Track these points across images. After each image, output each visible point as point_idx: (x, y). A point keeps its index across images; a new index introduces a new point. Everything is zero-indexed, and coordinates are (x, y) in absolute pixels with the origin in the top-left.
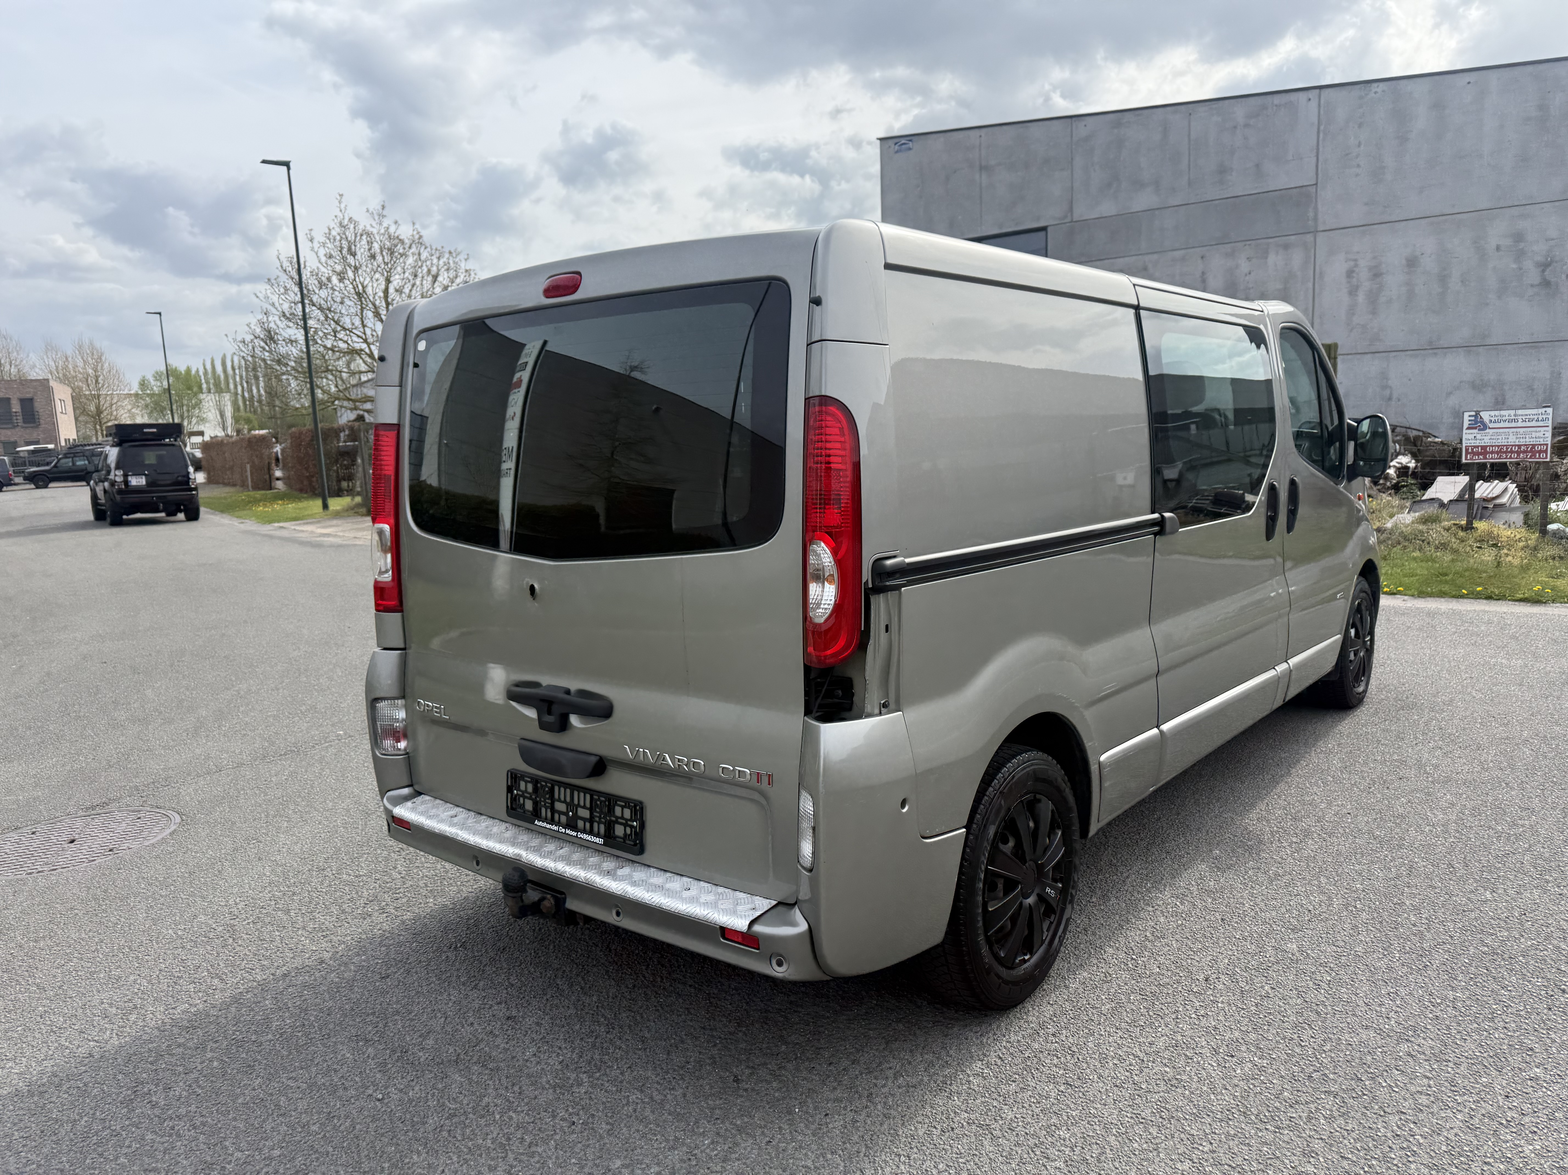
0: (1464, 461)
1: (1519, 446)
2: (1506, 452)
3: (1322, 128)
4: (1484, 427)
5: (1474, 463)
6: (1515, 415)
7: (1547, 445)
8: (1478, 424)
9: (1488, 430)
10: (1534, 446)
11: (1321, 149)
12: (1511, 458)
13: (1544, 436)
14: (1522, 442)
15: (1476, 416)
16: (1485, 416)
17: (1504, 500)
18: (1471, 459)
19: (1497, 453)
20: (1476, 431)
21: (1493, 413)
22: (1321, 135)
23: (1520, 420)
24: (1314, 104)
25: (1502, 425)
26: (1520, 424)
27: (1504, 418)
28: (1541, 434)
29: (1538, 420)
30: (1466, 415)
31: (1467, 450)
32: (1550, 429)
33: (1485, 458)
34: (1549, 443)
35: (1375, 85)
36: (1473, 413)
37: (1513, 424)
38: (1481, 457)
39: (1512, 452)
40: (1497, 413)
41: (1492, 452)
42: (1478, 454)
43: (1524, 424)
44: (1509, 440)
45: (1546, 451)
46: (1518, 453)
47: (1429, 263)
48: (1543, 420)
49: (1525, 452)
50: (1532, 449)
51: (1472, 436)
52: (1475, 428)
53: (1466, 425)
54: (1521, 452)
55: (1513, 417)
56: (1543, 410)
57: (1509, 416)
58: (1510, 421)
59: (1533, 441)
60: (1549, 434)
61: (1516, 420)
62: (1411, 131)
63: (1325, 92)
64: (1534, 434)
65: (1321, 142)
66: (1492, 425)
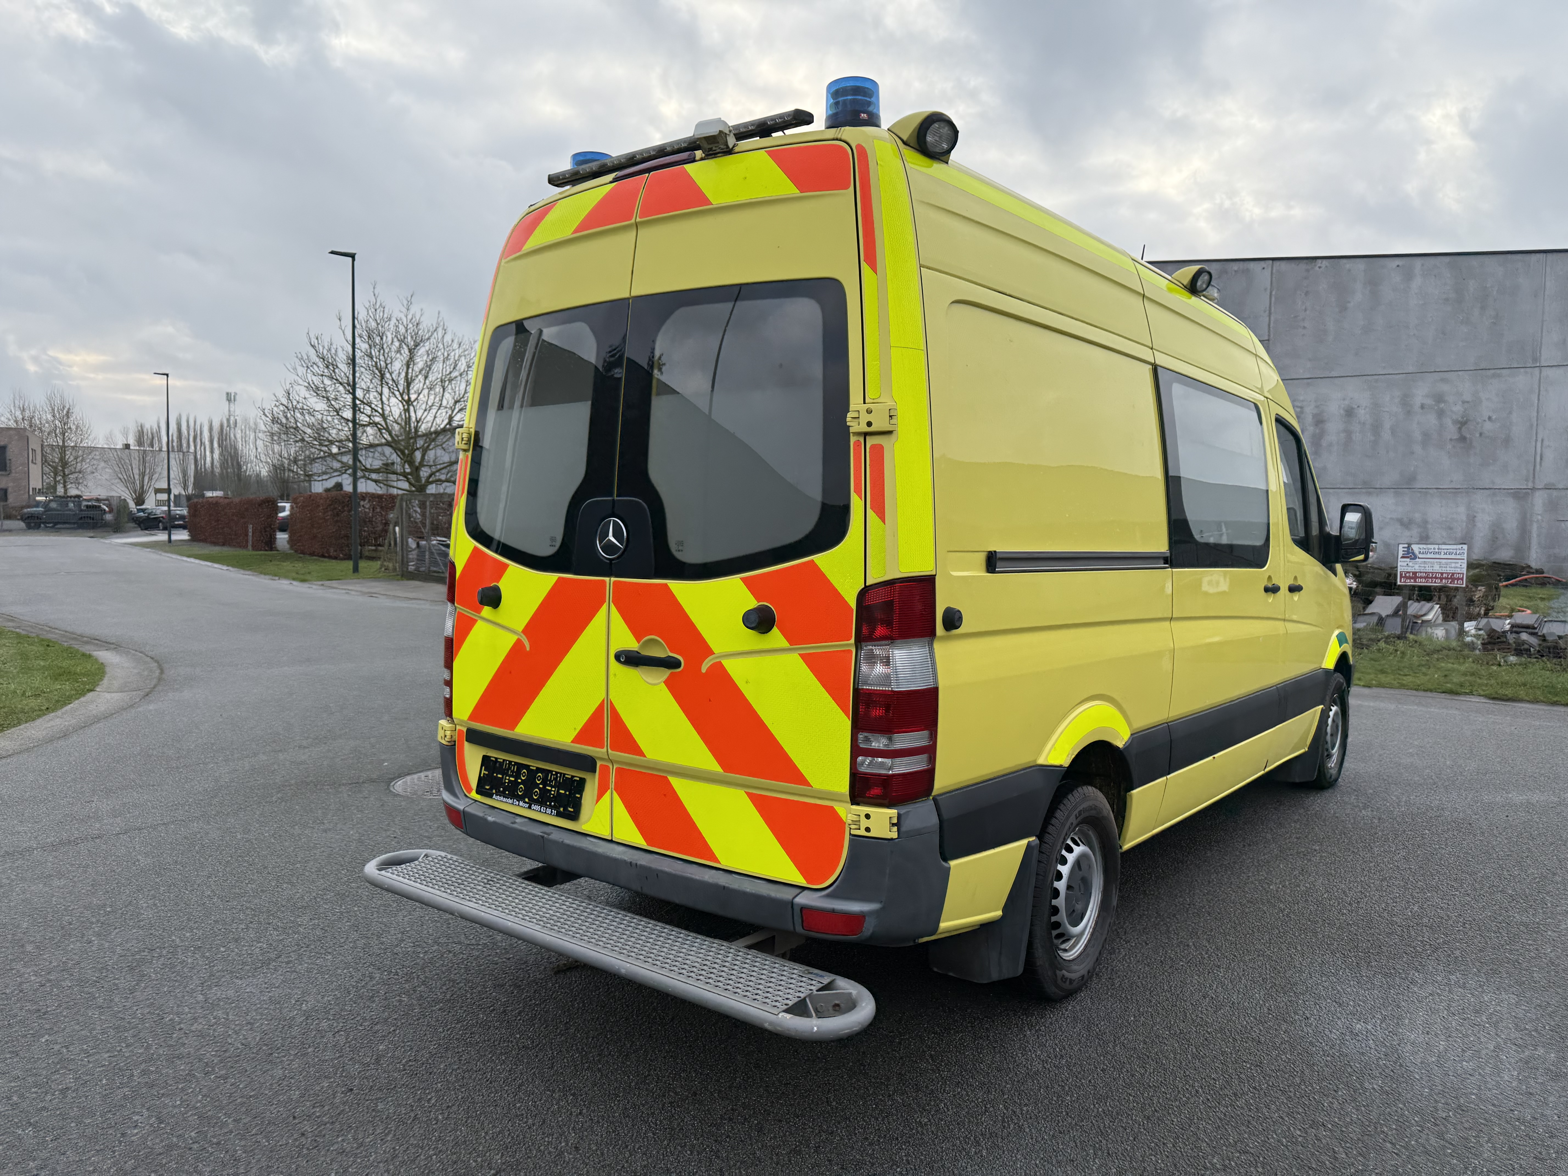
0: (1399, 583)
1: (1442, 574)
2: (1432, 578)
3: (1274, 293)
4: (1415, 557)
5: (1406, 585)
6: (1438, 549)
7: (1463, 574)
8: (1410, 555)
9: (1417, 560)
10: (1453, 574)
11: (1273, 310)
12: (1435, 582)
13: (1460, 567)
14: (1444, 570)
15: (1408, 547)
16: (1416, 548)
17: (1430, 617)
18: (1405, 582)
19: (1425, 578)
20: (1408, 560)
21: (1421, 546)
22: (1273, 299)
23: (1443, 553)
24: (1267, 272)
25: (1429, 556)
26: (1442, 556)
27: (1430, 551)
28: (1458, 565)
29: (1456, 554)
30: (1401, 546)
31: (1401, 575)
32: (1465, 561)
33: (1415, 581)
34: (1465, 573)
35: (1319, 261)
36: (1406, 546)
37: (1438, 556)
38: (1412, 581)
39: (1436, 578)
40: (1425, 546)
41: (1421, 577)
42: (1410, 578)
43: (1445, 556)
44: (1434, 568)
45: (1462, 579)
46: (1441, 579)
47: (1363, 414)
48: (1460, 554)
49: (1446, 578)
50: (1452, 577)
51: (1405, 564)
52: (1408, 557)
53: (1400, 555)
54: (1443, 578)
55: (1437, 550)
56: (1460, 546)
57: (1434, 549)
58: (1435, 553)
59: (1452, 570)
60: (1465, 566)
61: (1439, 553)
62: (1349, 302)
63: (1277, 263)
64: (1453, 565)
65: (1272, 304)
66: (1420, 556)
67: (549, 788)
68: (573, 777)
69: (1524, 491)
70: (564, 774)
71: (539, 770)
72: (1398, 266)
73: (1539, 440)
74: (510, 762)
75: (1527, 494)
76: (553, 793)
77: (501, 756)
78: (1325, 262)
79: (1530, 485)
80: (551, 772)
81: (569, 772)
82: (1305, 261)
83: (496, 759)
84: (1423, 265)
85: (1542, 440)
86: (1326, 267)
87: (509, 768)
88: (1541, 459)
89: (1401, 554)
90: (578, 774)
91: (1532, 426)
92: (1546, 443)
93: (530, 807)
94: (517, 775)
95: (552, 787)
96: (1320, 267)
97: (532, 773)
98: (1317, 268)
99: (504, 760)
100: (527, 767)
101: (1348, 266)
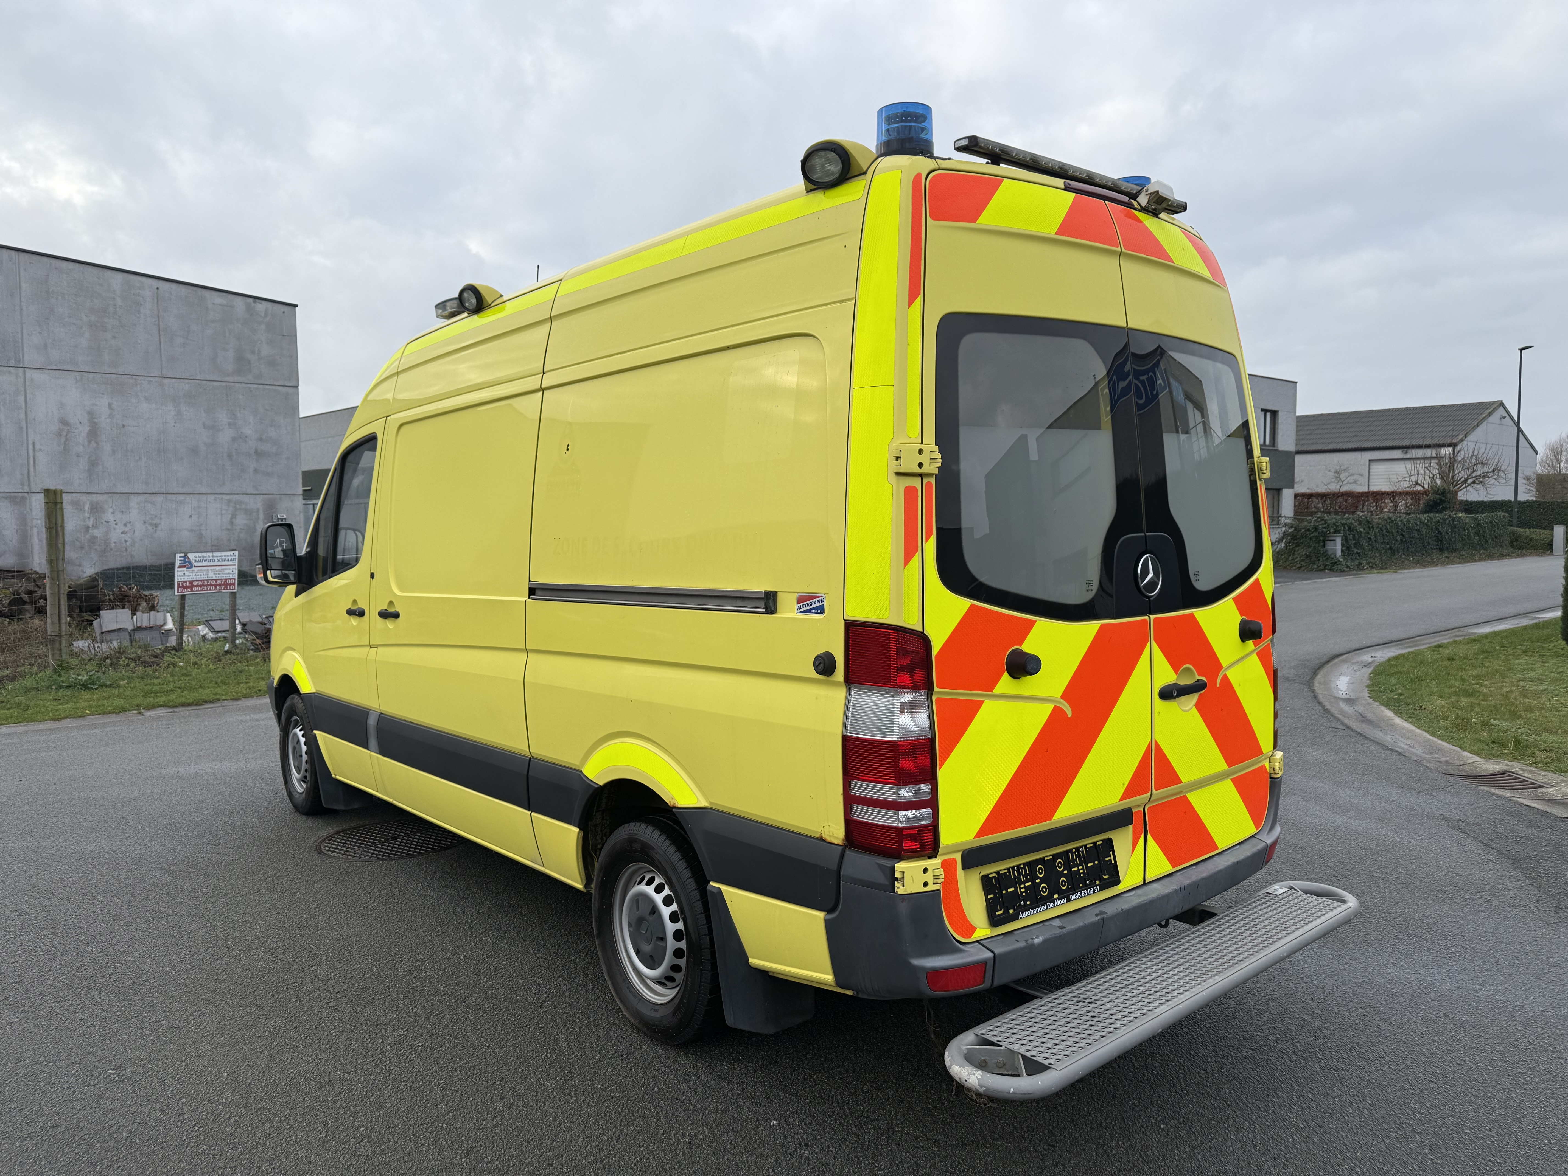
0: (177, 593)
1: (216, 581)
2: (207, 585)
4: (191, 566)
5: (183, 595)
6: (213, 556)
7: (234, 579)
8: (187, 563)
9: (194, 568)
10: (226, 580)
12: (210, 590)
13: (233, 572)
14: (218, 577)
15: (185, 557)
16: (191, 556)
19: (200, 586)
20: (185, 569)
21: (197, 554)
23: (216, 560)
26: (216, 563)
27: (205, 559)
28: (230, 571)
29: (228, 560)
30: (178, 556)
31: (178, 585)
32: (236, 567)
33: (192, 591)
34: (237, 577)
36: (183, 555)
37: (212, 564)
38: (189, 590)
39: (211, 585)
40: (200, 554)
41: (197, 586)
42: (186, 587)
43: (219, 563)
44: (209, 576)
45: (234, 584)
46: (215, 586)
48: (231, 560)
49: (220, 585)
50: (225, 583)
51: (182, 573)
52: (184, 567)
53: (178, 565)
54: (217, 585)
55: (211, 558)
56: (232, 553)
57: (209, 556)
58: (209, 561)
59: (225, 577)
60: (236, 572)
61: (213, 561)
64: (226, 571)
66: (196, 564)
67: (1076, 869)
68: (1095, 843)
69: (20, 495)
70: (1085, 846)
71: (1055, 857)
73: (31, 442)
74: (1018, 866)
75: (23, 498)
76: (1081, 871)
77: (1002, 867)
79: (26, 489)
80: (1070, 851)
81: (1089, 841)
83: (998, 873)
85: (34, 443)
87: (1020, 874)
88: (34, 463)
89: (177, 563)
90: (1099, 838)
91: (21, 428)
92: (38, 447)
93: (1069, 900)
94: (1033, 876)
95: (1077, 866)
97: (1049, 865)
99: (1008, 869)
100: (1042, 861)
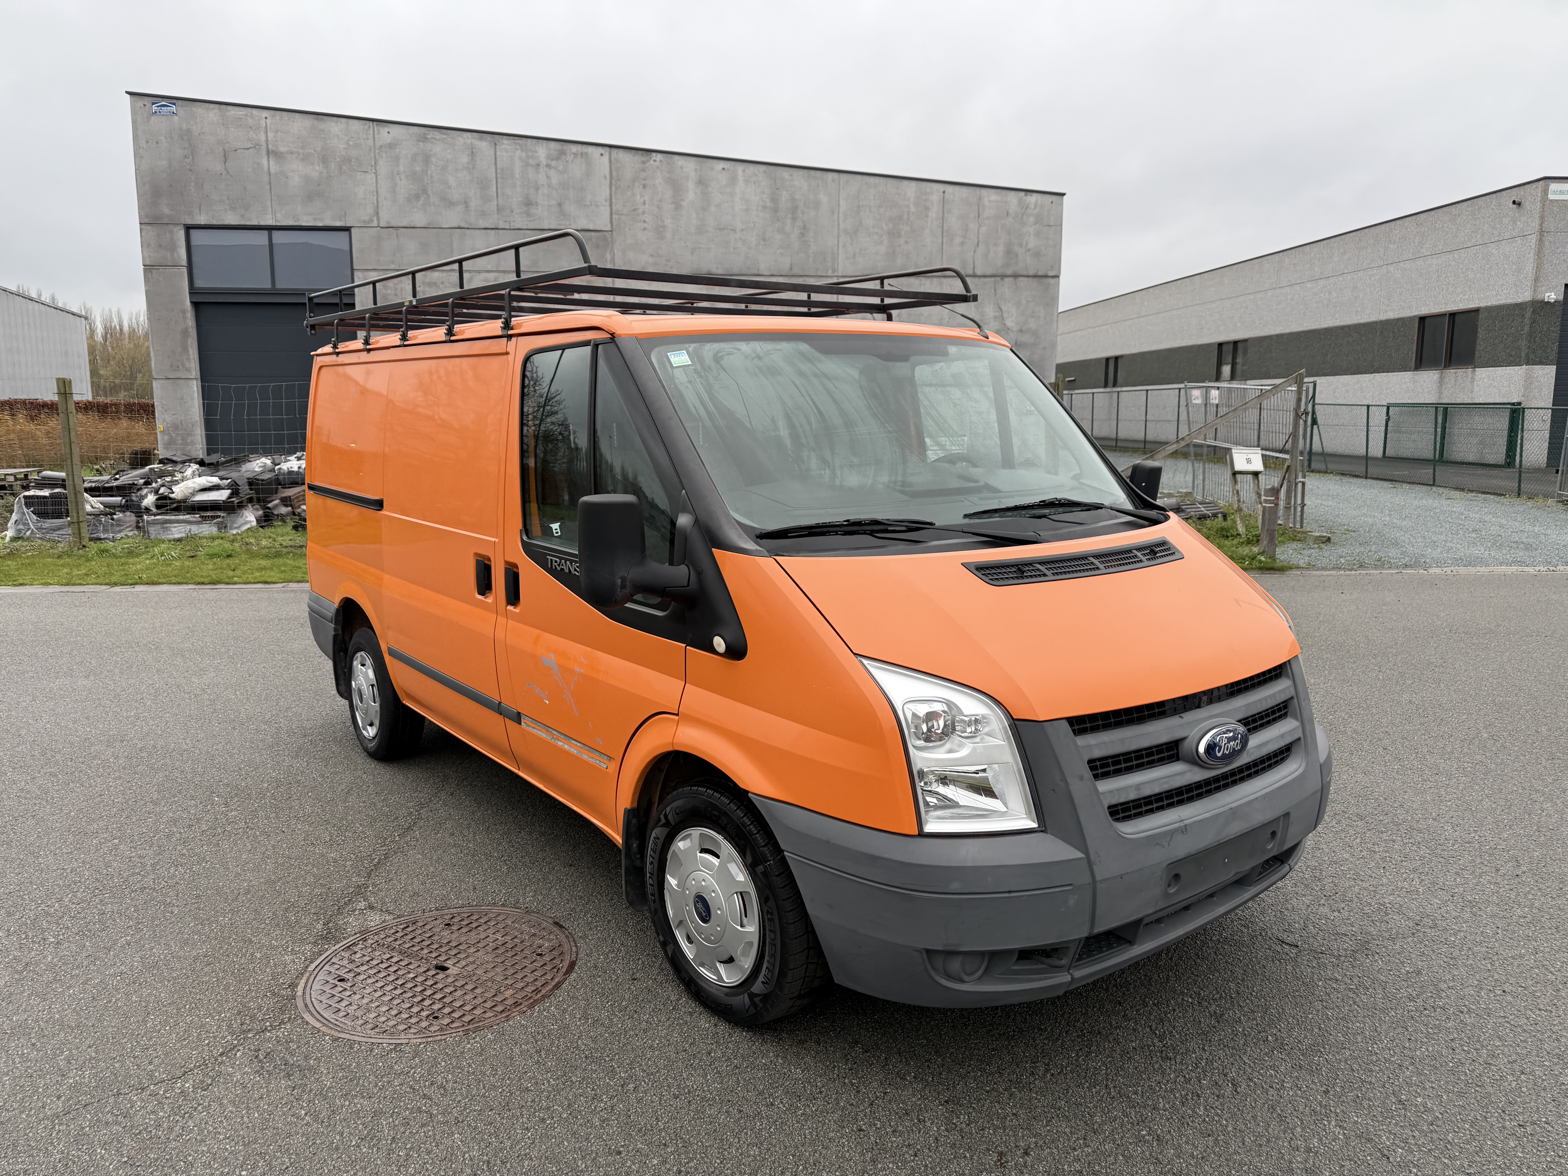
3: (613, 181)
11: (614, 200)
22: (613, 188)
24: (606, 159)
35: (654, 154)
62: (683, 200)
63: (615, 151)
65: (613, 194)
72: (723, 169)
78: (659, 157)
82: (640, 152)
84: (744, 171)
86: (661, 161)
96: (655, 161)
98: (652, 162)
101: (680, 163)
